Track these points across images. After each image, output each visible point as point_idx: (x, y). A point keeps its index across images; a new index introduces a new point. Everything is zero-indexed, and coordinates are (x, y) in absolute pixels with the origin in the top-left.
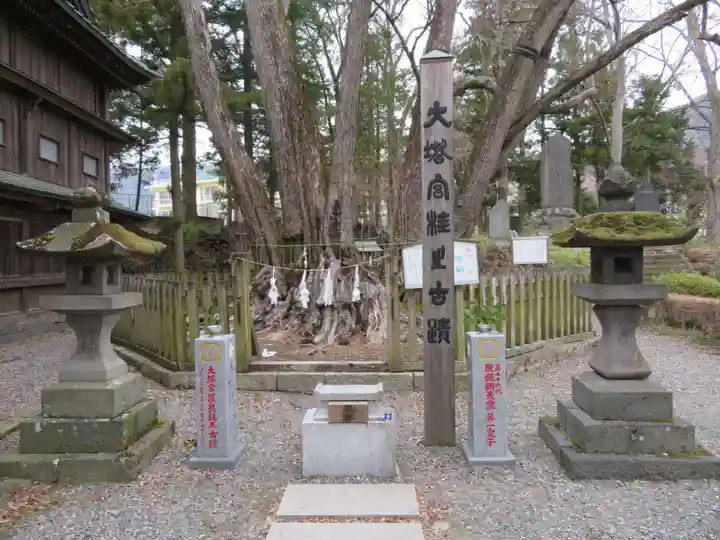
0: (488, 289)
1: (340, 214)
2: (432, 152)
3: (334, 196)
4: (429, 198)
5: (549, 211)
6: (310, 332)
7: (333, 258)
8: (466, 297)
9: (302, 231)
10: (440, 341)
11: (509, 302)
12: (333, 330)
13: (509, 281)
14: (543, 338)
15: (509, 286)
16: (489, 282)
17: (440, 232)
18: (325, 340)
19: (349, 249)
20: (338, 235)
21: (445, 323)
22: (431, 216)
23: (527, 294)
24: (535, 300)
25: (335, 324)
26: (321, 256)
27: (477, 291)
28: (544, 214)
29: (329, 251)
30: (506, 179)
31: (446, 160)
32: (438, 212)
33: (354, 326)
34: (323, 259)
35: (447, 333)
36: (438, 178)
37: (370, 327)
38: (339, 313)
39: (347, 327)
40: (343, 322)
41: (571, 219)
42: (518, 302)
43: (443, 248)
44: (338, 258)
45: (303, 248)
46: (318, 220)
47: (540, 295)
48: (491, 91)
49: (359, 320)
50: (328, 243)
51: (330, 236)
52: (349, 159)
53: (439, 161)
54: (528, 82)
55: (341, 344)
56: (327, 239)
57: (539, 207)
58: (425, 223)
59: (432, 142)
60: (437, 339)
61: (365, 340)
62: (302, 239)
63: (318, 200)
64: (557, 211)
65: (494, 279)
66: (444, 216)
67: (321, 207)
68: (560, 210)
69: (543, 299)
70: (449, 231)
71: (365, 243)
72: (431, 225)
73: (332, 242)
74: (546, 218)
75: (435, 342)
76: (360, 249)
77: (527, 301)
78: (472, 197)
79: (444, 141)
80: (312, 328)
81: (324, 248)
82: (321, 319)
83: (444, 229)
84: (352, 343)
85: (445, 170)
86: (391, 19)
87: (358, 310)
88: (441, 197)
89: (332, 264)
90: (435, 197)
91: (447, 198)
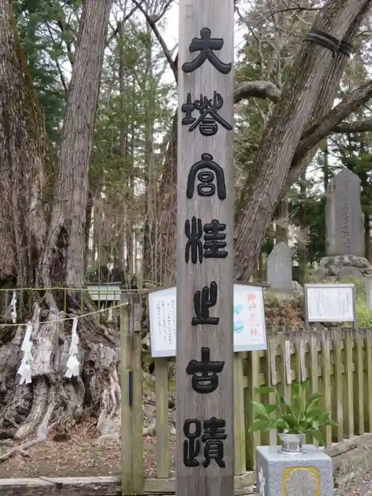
0: (279, 358)
1: (67, 245)
2: (196, 114)
3: (58, 220)
4: (189, 195)
5: (337, 259)
6: (12, 420)
7: (53, 308)
8: (247, 372)
9: (14, 271)
10: (206, 464)
11: (309, 379)
12: (48, 416)
13: (308, 346)
14: (357, 432)
15: (308, 354)
16: (280, 347)
17: (207, 256)
18: (33, 433)
19: (78, 296)
20: (63, 276)
21: (215, 428)
22: (194, 228)
23: (334, 366)
24: (345, 374)
25: (50, 409)
26: (36, 305)
27: (263, 360)
28: (331, 262)
29: (50, 298)
30: (287, 219)
31: (221, 130)
32: (206, 221)
33: (80, 410)
34: (38, 310)
35: (221, 447)
36: (207, 161)
37: (103, 411)
38: (57, 390)
39: (70, 412)
40: (64, 405)
41: (363, 270)
42: (321, 378)
43: (214, 287)
44: (61, 309)
45: (11, 294)
46: (36, 255)
47: (351, 367)
48: (274, 99)
49: (87, 400)
50: (48, 288)
51: (51, 276)
52: (81, 169)
53: (208, 129)
54: (323, 81)
55: (56, 439)
56: (47, 280)
57: (325, 255)
58: (182, 240)
59: (196, 97)
60: (201, 458)
61: (94, 433)
62: (15, 281)
63: (36, 226)
64: (346, 259)
65: (287, 343)
66: (216, 227)
67: (40, 234)
68: (350, 258)
69: (355, 373)
70: (224, 255)
71: (103, 289)
72: (193, 243)
73: (53, 285)
74: (333, 267)
75: (197, 464)
76: (95, 298)
77: (334, 376)
78: (250, 229)
79: (218, 96)
80: (15, 413)
81: (42, 293)
82: (31, 400)
83: (215, 251)
84: (75, 438)
85: (220, 148)
86: (151, 22)
87: (87, 386)
88: (212, 194)
89: (52, 316)
90: (201, 194)
91: (222, 197)
